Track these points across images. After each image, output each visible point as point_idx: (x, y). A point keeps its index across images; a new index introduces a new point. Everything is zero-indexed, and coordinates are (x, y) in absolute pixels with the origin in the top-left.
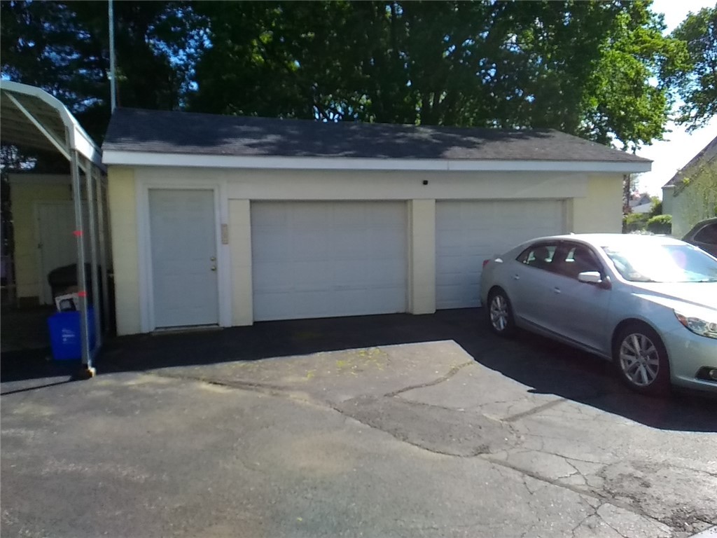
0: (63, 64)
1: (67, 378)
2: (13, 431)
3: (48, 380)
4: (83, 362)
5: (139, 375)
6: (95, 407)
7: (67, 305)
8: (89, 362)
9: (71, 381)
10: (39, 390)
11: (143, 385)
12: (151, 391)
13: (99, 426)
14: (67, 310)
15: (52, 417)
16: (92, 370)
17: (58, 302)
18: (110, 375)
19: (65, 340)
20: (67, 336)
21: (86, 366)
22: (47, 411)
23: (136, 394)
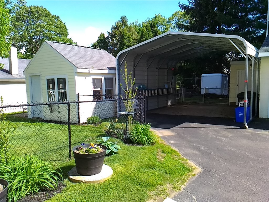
0: (253, 19)
1: (239, 127)
2: (220, 137)
3: (232, 127)
4: (244, 123)
5: (263, 130)
6: (245, 137)
7: (242, 105)
8: (246, 124)
9: (239, 128)
10: (229, 129)
11: (263, 134)
12: (265, 136)
13: (244, 142)
14: (242, 106)
15: (231, 136)
16: (247, 127)
17: (239, 104)
18: (252, 129)
19: (240, 116)
20: (241, 114)
21: (245, 125)
22: (230, 135)
23: (259, 136)
